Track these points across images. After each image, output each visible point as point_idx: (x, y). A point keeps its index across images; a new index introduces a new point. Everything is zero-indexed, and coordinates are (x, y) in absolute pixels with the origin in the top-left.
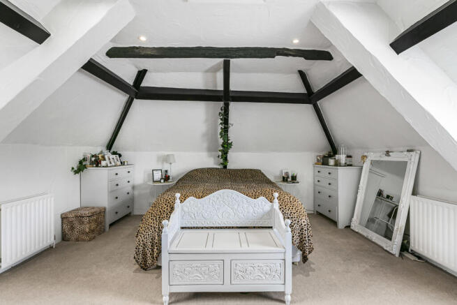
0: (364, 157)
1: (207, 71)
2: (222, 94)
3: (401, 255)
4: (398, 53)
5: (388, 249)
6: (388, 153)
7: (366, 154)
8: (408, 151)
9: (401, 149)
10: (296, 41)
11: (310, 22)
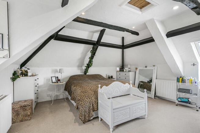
0: (136, 68)
1: (91, 32)
2: (96, 42)
3: (154, 98)
4: (167, 37)
5: (150, 97)
6: (146, 67)
7: (137, 67)
8: (153, 66)
9: (151, 65)
10: (134, 28)
11: (145, 23)
